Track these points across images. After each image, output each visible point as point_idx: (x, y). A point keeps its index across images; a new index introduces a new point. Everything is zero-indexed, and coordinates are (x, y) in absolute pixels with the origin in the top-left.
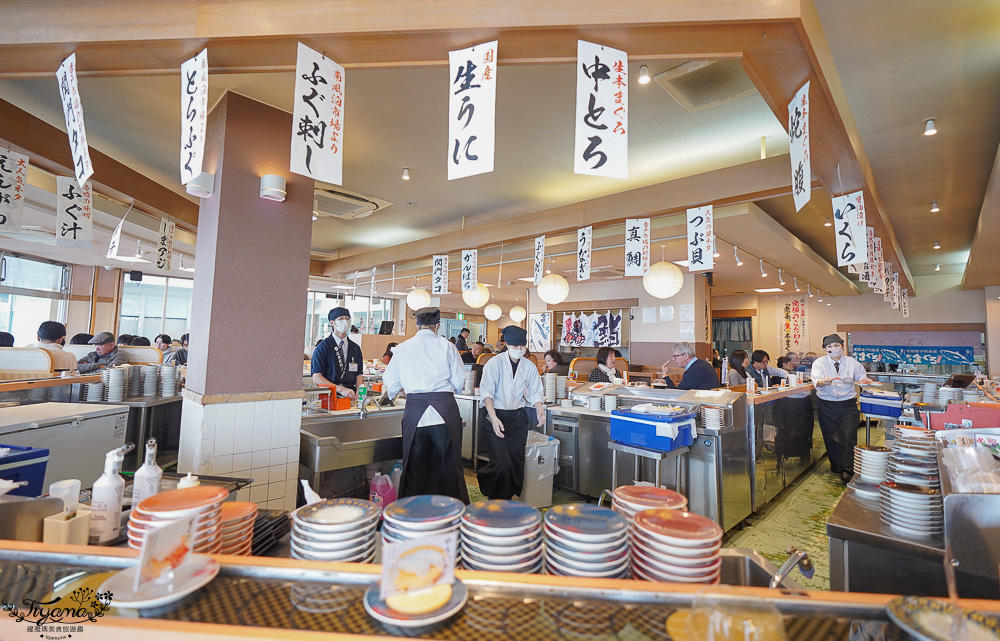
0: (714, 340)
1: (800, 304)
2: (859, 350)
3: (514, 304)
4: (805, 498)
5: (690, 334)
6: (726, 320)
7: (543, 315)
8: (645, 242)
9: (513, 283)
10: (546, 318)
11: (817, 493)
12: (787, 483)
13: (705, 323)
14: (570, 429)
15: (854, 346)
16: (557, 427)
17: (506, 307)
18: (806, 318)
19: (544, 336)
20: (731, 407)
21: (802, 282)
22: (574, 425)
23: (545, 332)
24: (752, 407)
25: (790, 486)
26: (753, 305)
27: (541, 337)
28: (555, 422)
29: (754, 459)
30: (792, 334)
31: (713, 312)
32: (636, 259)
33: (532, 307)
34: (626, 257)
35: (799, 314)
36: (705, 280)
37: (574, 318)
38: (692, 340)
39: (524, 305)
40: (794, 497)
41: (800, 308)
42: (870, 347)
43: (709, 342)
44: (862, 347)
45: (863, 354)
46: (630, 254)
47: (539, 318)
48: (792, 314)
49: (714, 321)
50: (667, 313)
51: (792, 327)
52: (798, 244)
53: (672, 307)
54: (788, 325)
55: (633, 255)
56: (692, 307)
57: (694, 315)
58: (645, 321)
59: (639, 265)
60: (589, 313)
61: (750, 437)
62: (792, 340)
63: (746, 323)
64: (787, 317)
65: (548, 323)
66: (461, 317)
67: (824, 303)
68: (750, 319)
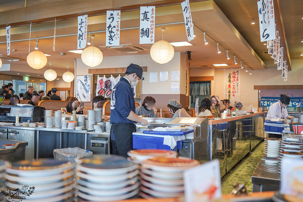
0: (191, 95)
1: (236, 73)
2: (264, 99)
3: (65, 70)
4: (236, 178)
5: (177, 89)
6: (197, 82)
7: (86, 77)
8: (152, 22)
9: (65, 54)
10: (88, 79)
11: (242, 175)
12: (228, 170)
13: (186, 84)
14: (103, 145)
15: (262, 98)
16: (94, 144)
17: (60, 71)
18: (239, 82)
19: (87, 91)
20: (200, 125)
21: (239, 60)
22: (105, 142)
23: (87, 88)
24: (211, 126)
25: (229, 172)
26: (212, 74)
27: (84, 92)
28: (92, 141)
29: (211, 156)
30: (231, 91)
31: (191, 78)
32: (146, 33)
33: (78, 72)
34: (140, 31)
35: (236, 79)
36: (186, 56)
37: (105, 79)
38: (178, 92)
39: (72, 71)
40: (231, 178)
41: (236, 76)
42: (269, 98)
43: (187, 95)
44: (266, 98)
45: (266, 102)
46: (143, 30)
47: (83, 79)
48: (232, 79)
49: (190, 83)
50: (164, 76)
51: (232, 87)
52: (237, 34)
53: (167, 72)
54: (229, 86)
55: (145, 30)
56: (179, 72)
57: (179, 77)
58: (151, 81)
59: (148, 37)
60: (115, 76)
61: (209, 144)
62: (232, 94)
63: (208, 84)
64: (230, 81)
65: (89, 82)
66: (27, 79)
67: (248, 73)
68: (210, 82)
